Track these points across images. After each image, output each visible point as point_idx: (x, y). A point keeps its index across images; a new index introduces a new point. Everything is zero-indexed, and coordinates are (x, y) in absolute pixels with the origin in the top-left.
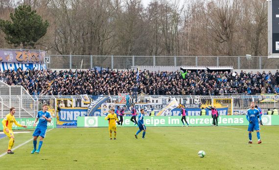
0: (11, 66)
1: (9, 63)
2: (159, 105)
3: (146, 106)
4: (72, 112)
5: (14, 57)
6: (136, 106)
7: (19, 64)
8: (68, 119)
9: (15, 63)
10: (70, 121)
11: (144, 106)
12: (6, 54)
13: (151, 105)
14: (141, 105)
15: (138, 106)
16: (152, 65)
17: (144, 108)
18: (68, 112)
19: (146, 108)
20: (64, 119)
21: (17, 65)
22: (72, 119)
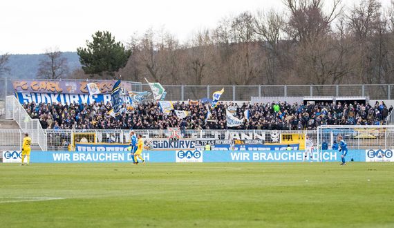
0: (74, 97)
1: (72, 94)
2: (211, 141)
3: (194, 141)
4: (94, 148)
5: (78, 88)
6: (181, 141)
7: (84, 95)
9: (79, 95)
11: (192, 141)
12: (67, 85)
14: (187, 141)
15: (183, 141)
16: (258, 96)
19: (194, 144)
21: (82, 97)
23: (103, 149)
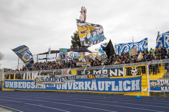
2: (73, 76)
3: (63, 77)
4: (13, 82)
6: (56, 77)
8: (10, 87)
10: (11, 88)
11: (62, 77)
13: (67, 77)
14: (60, 76)
15: (57, 77)
17: (62, 79)
18: (10, 82)
19: (63, 79)
20: (7, 87)
22: (12, 87)
23: (17, 83)
